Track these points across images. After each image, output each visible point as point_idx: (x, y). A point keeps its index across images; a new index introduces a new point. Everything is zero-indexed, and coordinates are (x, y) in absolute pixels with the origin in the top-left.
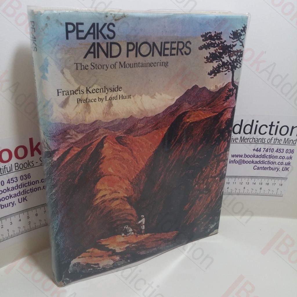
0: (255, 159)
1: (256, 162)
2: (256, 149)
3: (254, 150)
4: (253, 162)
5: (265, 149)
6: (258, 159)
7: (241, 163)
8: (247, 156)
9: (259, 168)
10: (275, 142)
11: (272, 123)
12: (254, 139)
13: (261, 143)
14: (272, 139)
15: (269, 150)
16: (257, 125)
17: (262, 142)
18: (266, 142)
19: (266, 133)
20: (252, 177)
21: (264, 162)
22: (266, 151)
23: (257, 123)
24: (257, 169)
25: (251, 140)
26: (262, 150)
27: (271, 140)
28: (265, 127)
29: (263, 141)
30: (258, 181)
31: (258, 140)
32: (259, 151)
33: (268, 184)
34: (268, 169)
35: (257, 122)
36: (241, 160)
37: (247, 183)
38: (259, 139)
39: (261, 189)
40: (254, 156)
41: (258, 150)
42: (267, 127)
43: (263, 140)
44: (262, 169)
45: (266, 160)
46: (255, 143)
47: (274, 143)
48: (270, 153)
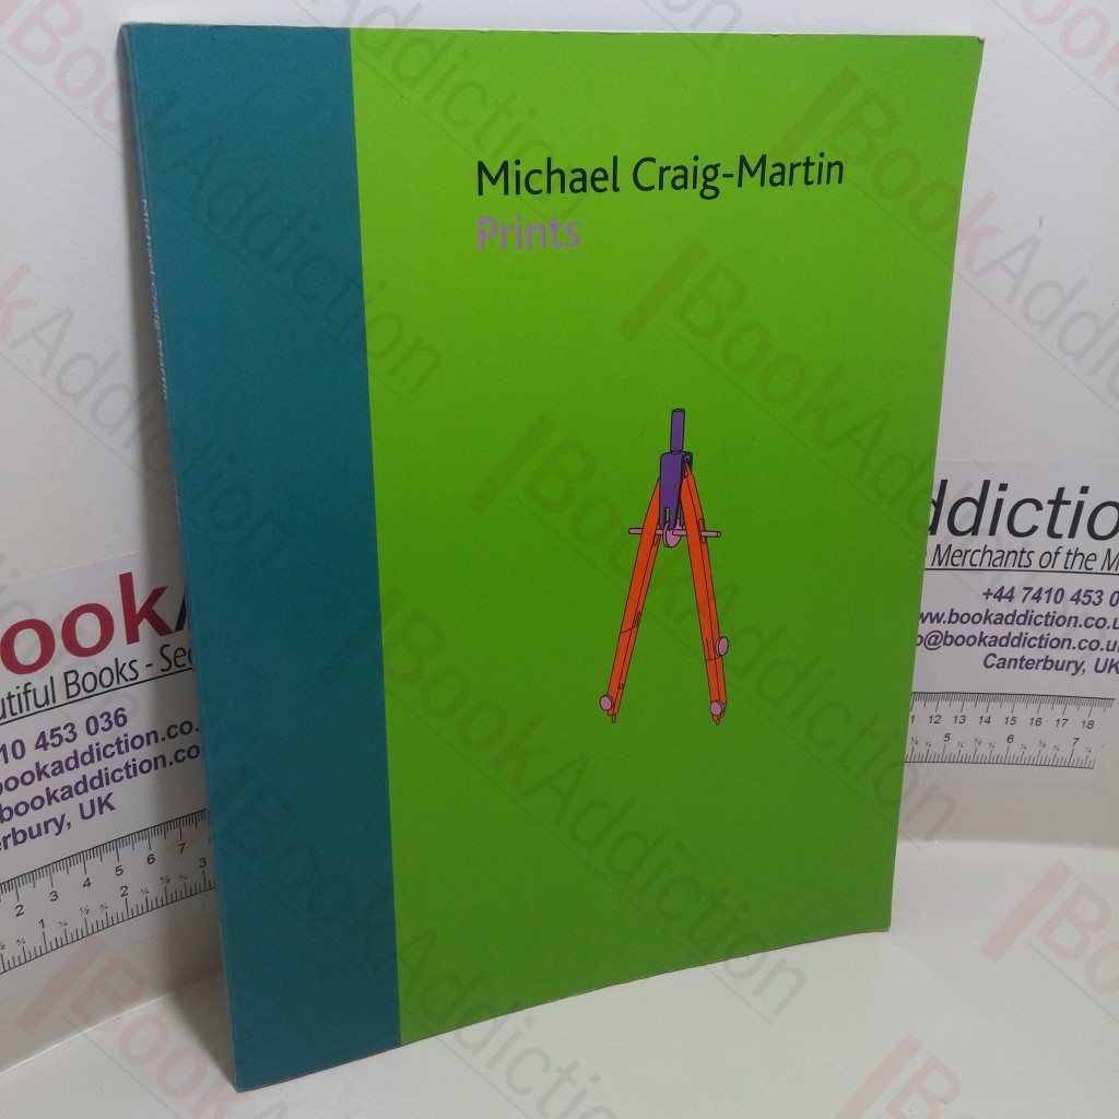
0: (990, 630)
1: (996, 641)
2: (994, 591)
3: (987, 594)
4: (982, 640)
5: (1031, 589)
6: (1001, 630)
7: (934, 644)
8: (959, 618)
9: (1004, 663)
10: (1069, 565)
11: (1061, 491)
12: (988, 554)
13: (1016, 567)
14: (1057, 553)
15: (1044, 596)
16: (1000, 502)
17: (1020, 566)
18: (1035, 565)
19: (1034, 529)
20: (978, 696)
21: (1022, 640)
22: (1033, 598)
23: (1001, 495)
24: (998, 667)
25: (978, 556)
26: (1019, 594)
27: (1053, 556)
28: (1032, 506)
29: (1025, 561)
30: (999, 711)
31: (1002, 557)
32: (1006, 597)
33: (1039, 722)
34: (1041, 664)
35: (1003, 487)
36: (937, 634)
37: (960, 719)
38: (1009, 553)
39: (1010, 738)
40: (988, 618)
41: (1004, 594)
42: (1039, 507)
43: (1025, 555)
44: (1015, 667)
45: (1033, 631)
46: (991, 567)
47: (1066, 568)
48: (1051, 607)
